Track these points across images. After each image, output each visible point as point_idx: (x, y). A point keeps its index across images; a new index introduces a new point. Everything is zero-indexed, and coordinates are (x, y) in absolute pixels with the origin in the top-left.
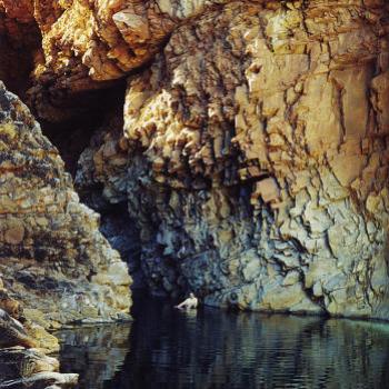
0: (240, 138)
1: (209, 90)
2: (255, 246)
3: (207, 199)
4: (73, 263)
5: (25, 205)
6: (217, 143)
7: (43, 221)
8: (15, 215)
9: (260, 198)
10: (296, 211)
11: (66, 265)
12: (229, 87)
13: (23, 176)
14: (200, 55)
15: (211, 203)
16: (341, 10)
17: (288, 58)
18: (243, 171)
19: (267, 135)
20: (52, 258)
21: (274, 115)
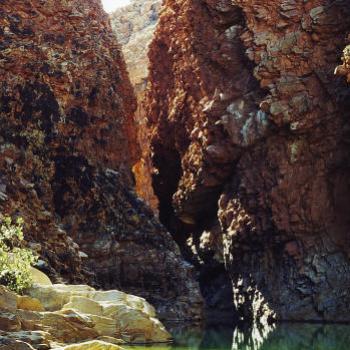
0: (274, 218)
1: (259, 189)
2: (286, 283)
3: (263, 256)
4: (166, 289)
5: (140, 259)
6: (264, 221)
7: (150, 268)
8: (134, 264)
9: (287, 253)
10: (308, 260)
11: (162, 291)
12: (268, 187)
13: (140, 243)
14: (254, 169)
15: (265, 259)
16: (330, 138)
17: (301, 168)
18: (277, 237)
19: (290, 215)
20: (154, 287)
21: (293, 203)
